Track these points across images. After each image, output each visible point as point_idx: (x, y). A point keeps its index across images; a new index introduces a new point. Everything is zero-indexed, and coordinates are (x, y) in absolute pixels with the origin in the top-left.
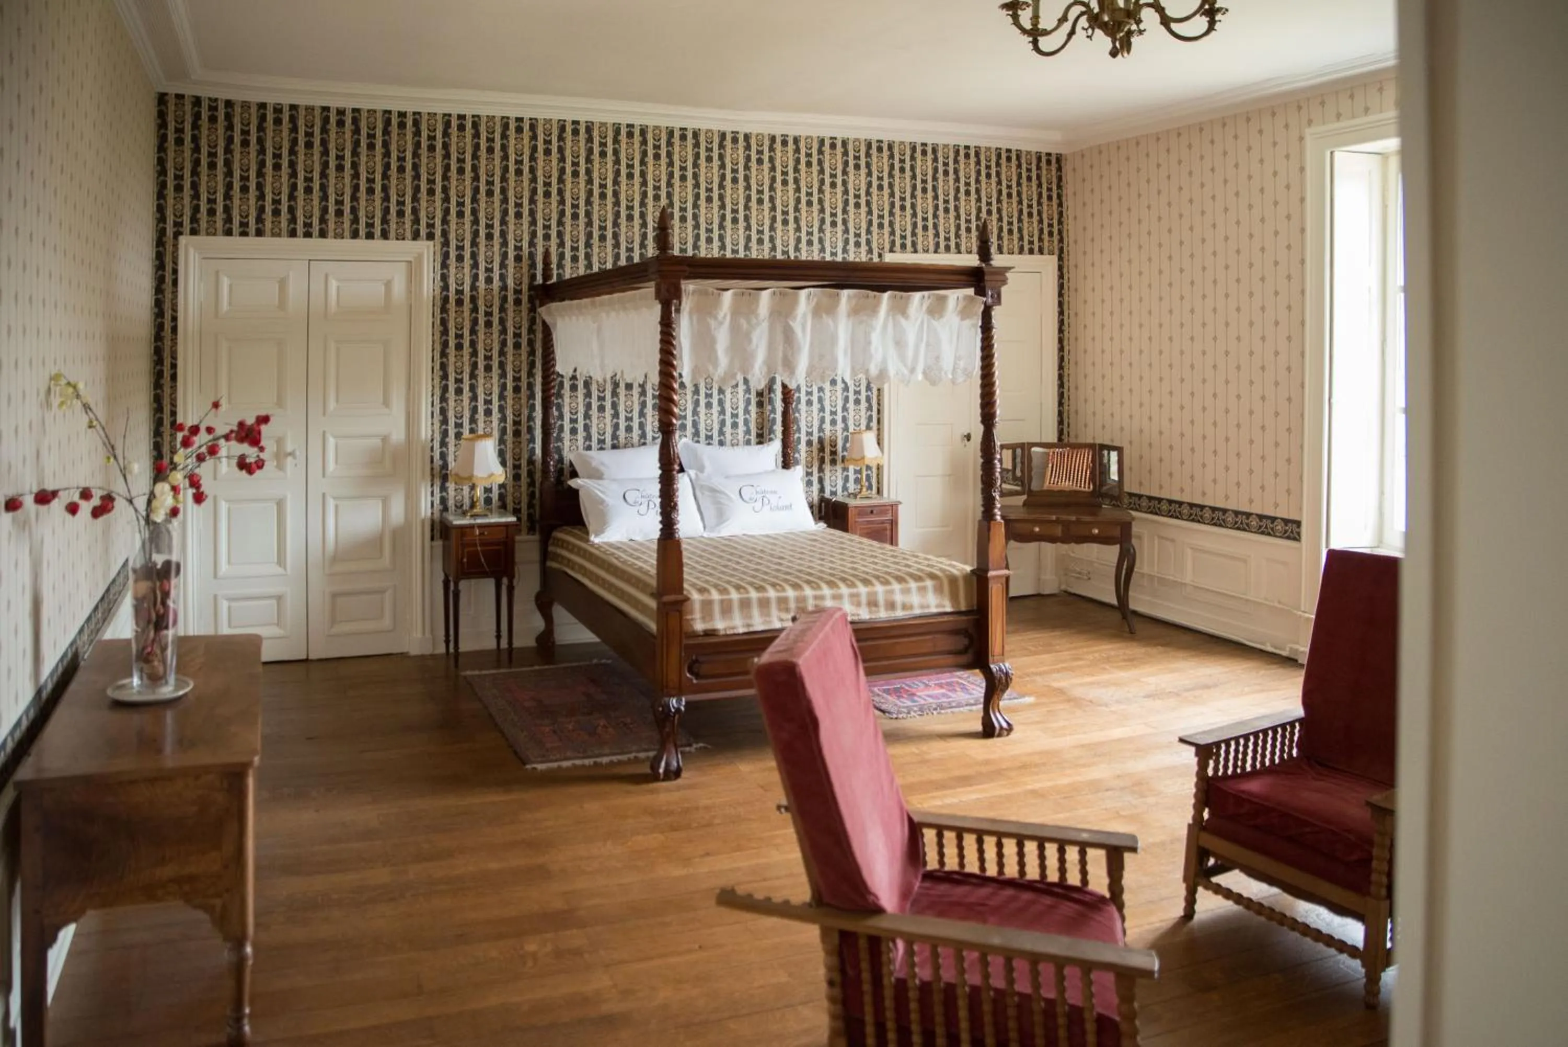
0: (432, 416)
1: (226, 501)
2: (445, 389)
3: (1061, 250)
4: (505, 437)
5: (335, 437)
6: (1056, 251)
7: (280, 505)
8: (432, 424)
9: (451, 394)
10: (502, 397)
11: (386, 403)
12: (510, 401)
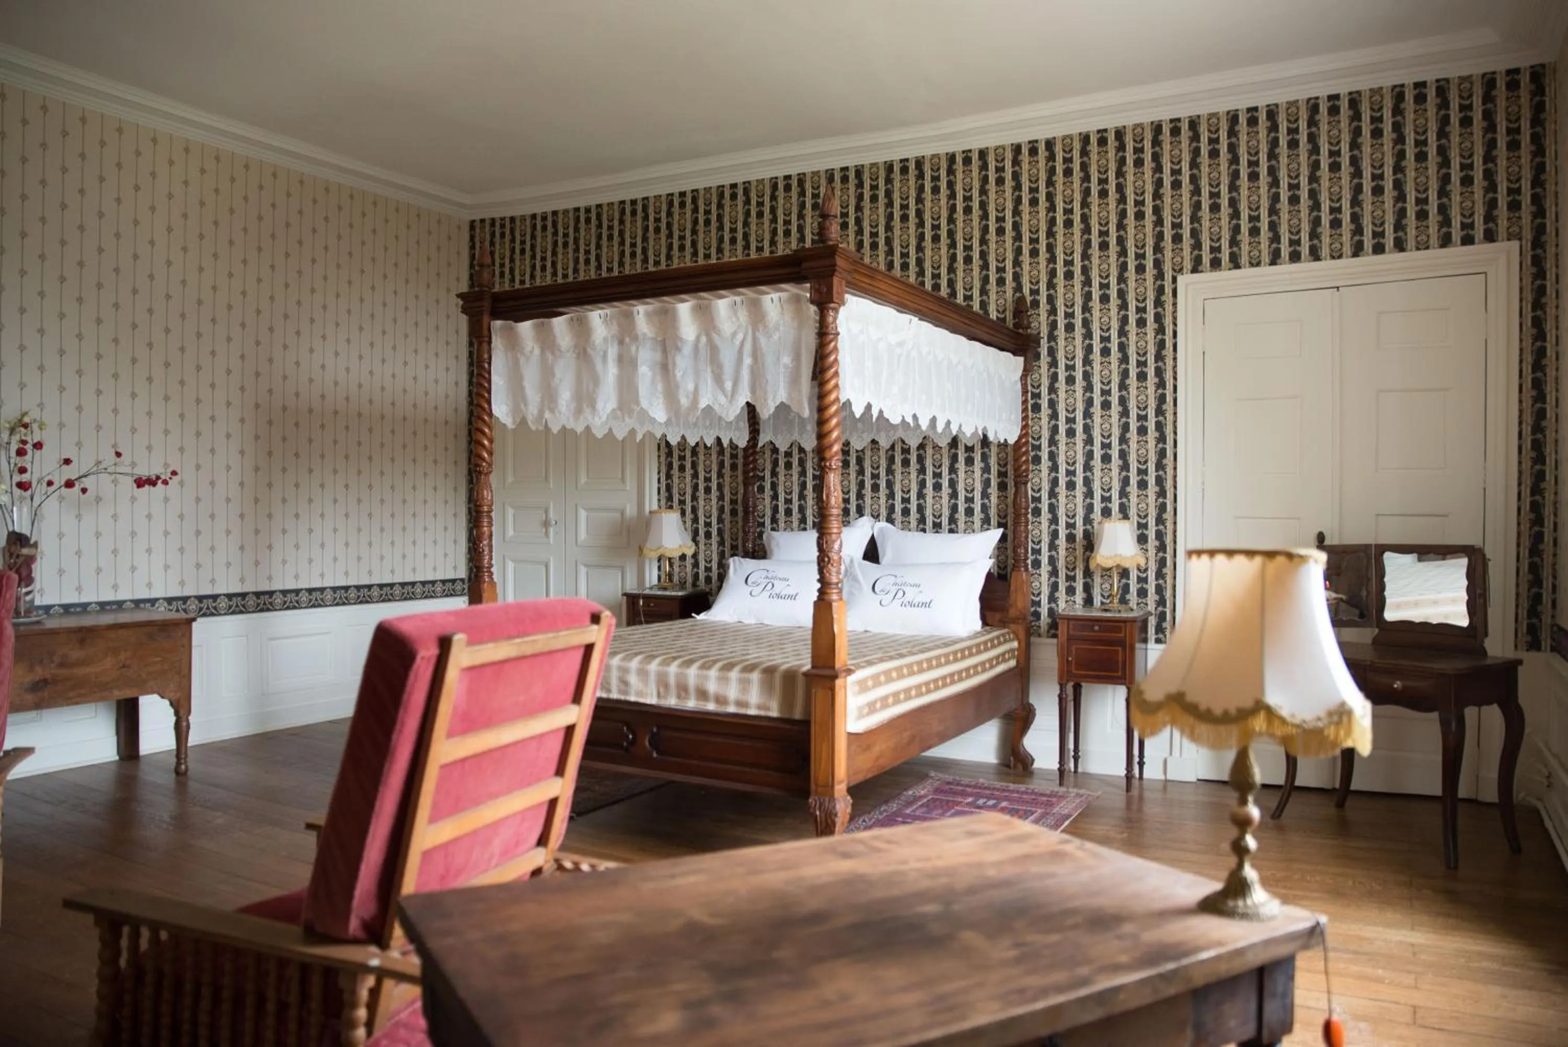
0: (659, 493)
1: (513, 561)
2: (670, 466)
3: (1539, 231)
4: (724, 516)
5: (587, 510)
6: (1528, 235)
7: (547, 566)
8: (659, 500)
9: (675, 472)
10: (720, 475)
11: (623, 479)
12: (727, 479)
